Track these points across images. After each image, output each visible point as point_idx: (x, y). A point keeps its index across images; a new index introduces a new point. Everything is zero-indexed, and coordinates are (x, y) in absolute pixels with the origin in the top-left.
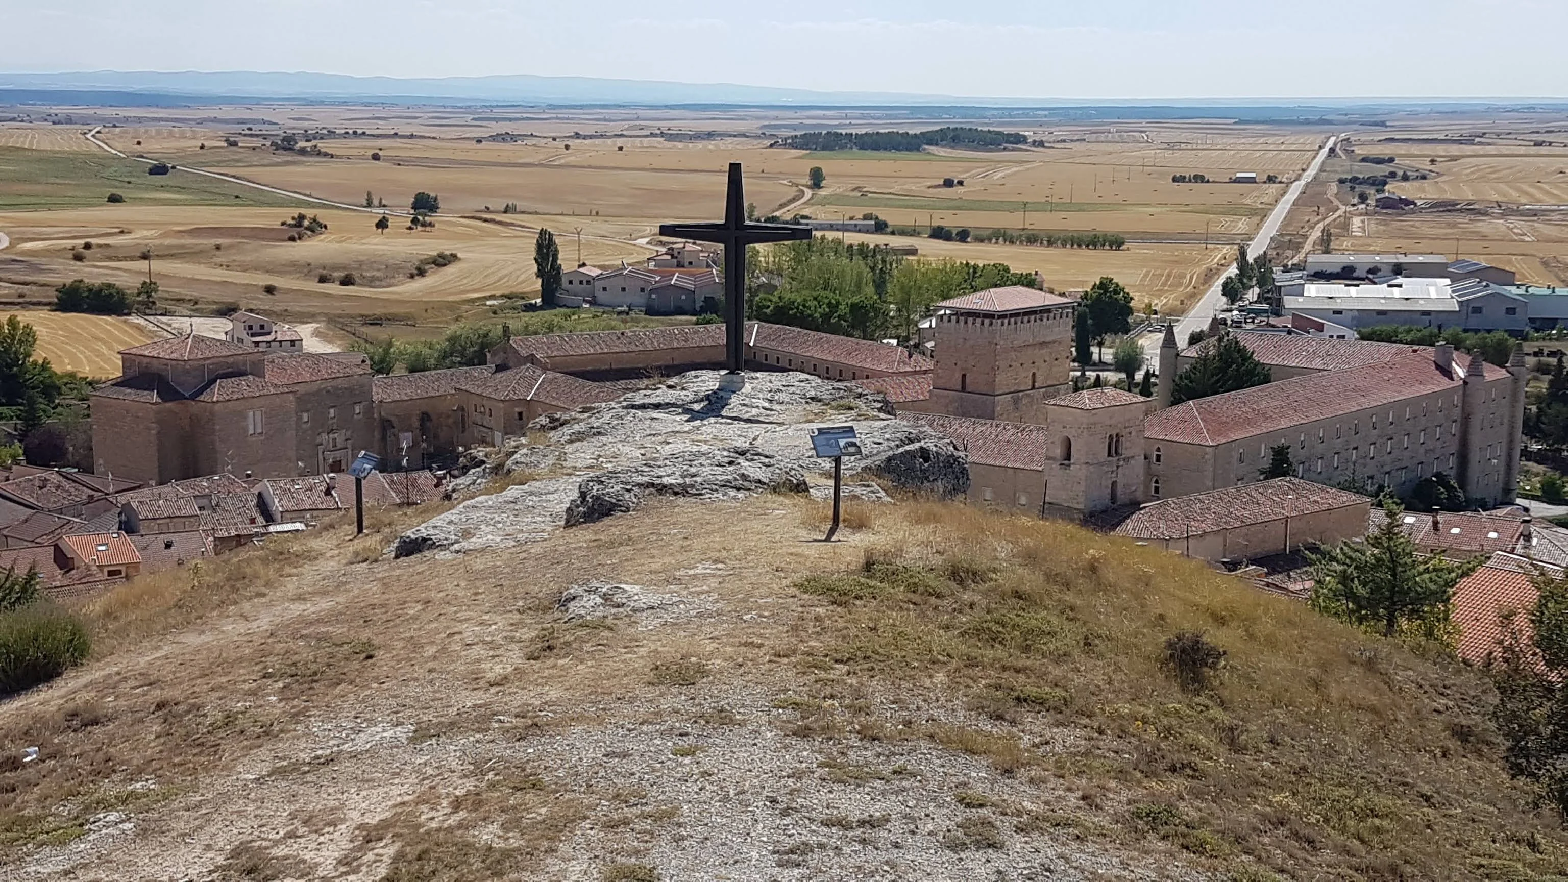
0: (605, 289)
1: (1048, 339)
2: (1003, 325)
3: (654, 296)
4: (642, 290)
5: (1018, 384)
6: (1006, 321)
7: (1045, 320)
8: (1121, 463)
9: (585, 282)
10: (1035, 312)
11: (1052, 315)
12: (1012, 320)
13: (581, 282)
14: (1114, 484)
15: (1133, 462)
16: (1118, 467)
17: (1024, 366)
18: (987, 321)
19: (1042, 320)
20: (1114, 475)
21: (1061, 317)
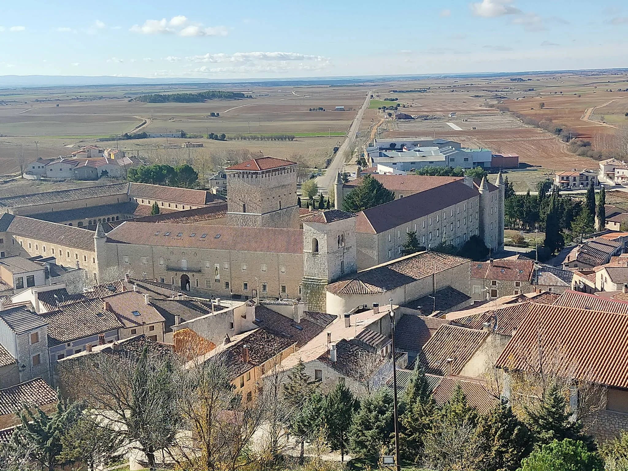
0: (51, 170)
1: (286, 184)
2: (262, 177)
3: (76, 172)
4: (71, 169)
5: (273, 208)
6: (264, 175)
7: (283, 173)
8: (345, 251)
9: (41, 167)
10: (278, 170)
11: (286, 171)
12: (267, 174)
13: (39, 167)
14: (342, 263)
15: (351, 249)
16: (344, 253)
17: (275, 198)
18: (254, 176)
19: (282, 174)
20: (342, 258)
21: (291, 172)
